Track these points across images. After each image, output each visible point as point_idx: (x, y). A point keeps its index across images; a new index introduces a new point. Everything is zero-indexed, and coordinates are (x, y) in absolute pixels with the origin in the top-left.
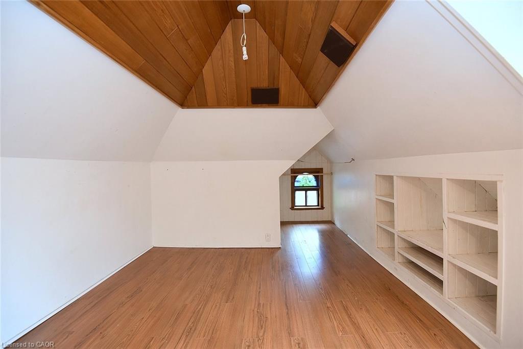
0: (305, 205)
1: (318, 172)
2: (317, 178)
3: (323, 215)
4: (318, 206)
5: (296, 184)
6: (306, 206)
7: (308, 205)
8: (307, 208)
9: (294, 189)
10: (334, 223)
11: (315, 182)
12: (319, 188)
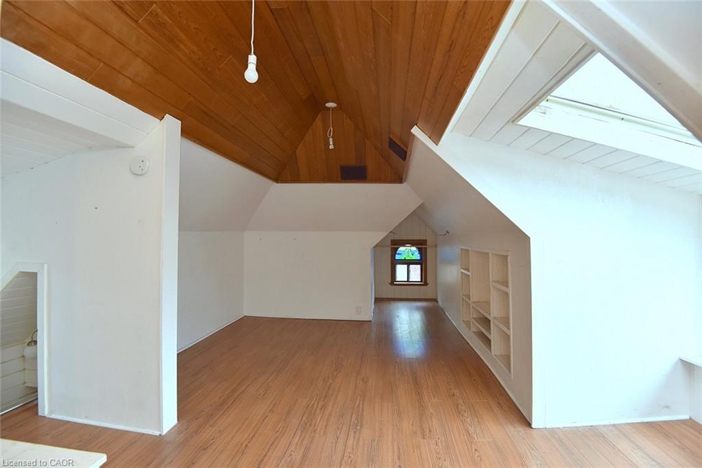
0: (406, 280)
1: (422, 245)
2: (420, 250)
3: (426, 292)
4: (421, 282)
5: (397, 257)
6: (408, 281)
7: (411, 280)
8: (408, 284)
9: (394, 263)
10: (437, 301)
11: (419, 255)
12: (422, 262)
